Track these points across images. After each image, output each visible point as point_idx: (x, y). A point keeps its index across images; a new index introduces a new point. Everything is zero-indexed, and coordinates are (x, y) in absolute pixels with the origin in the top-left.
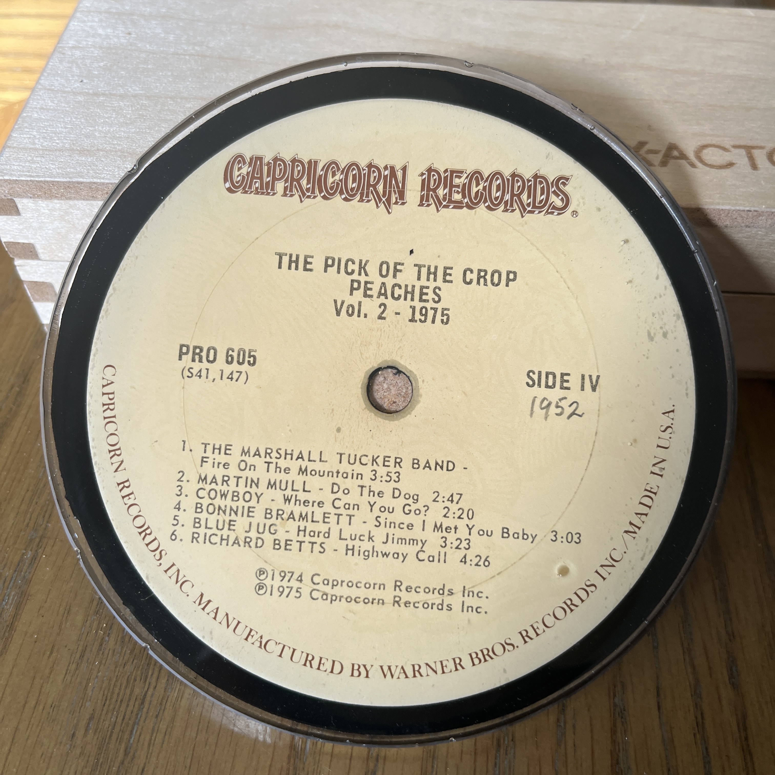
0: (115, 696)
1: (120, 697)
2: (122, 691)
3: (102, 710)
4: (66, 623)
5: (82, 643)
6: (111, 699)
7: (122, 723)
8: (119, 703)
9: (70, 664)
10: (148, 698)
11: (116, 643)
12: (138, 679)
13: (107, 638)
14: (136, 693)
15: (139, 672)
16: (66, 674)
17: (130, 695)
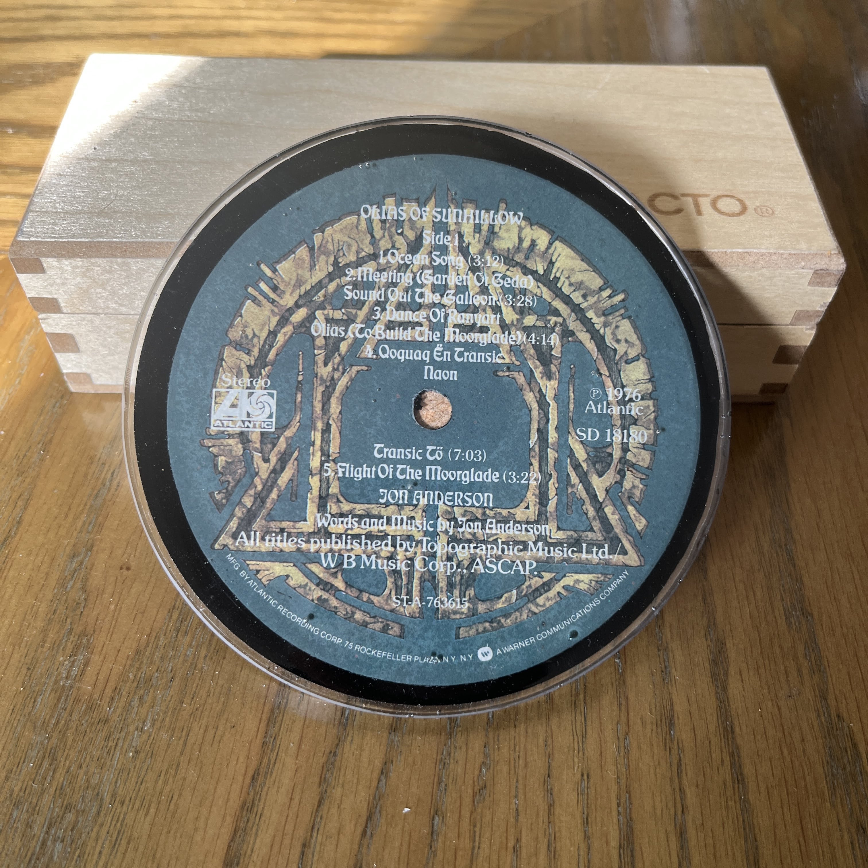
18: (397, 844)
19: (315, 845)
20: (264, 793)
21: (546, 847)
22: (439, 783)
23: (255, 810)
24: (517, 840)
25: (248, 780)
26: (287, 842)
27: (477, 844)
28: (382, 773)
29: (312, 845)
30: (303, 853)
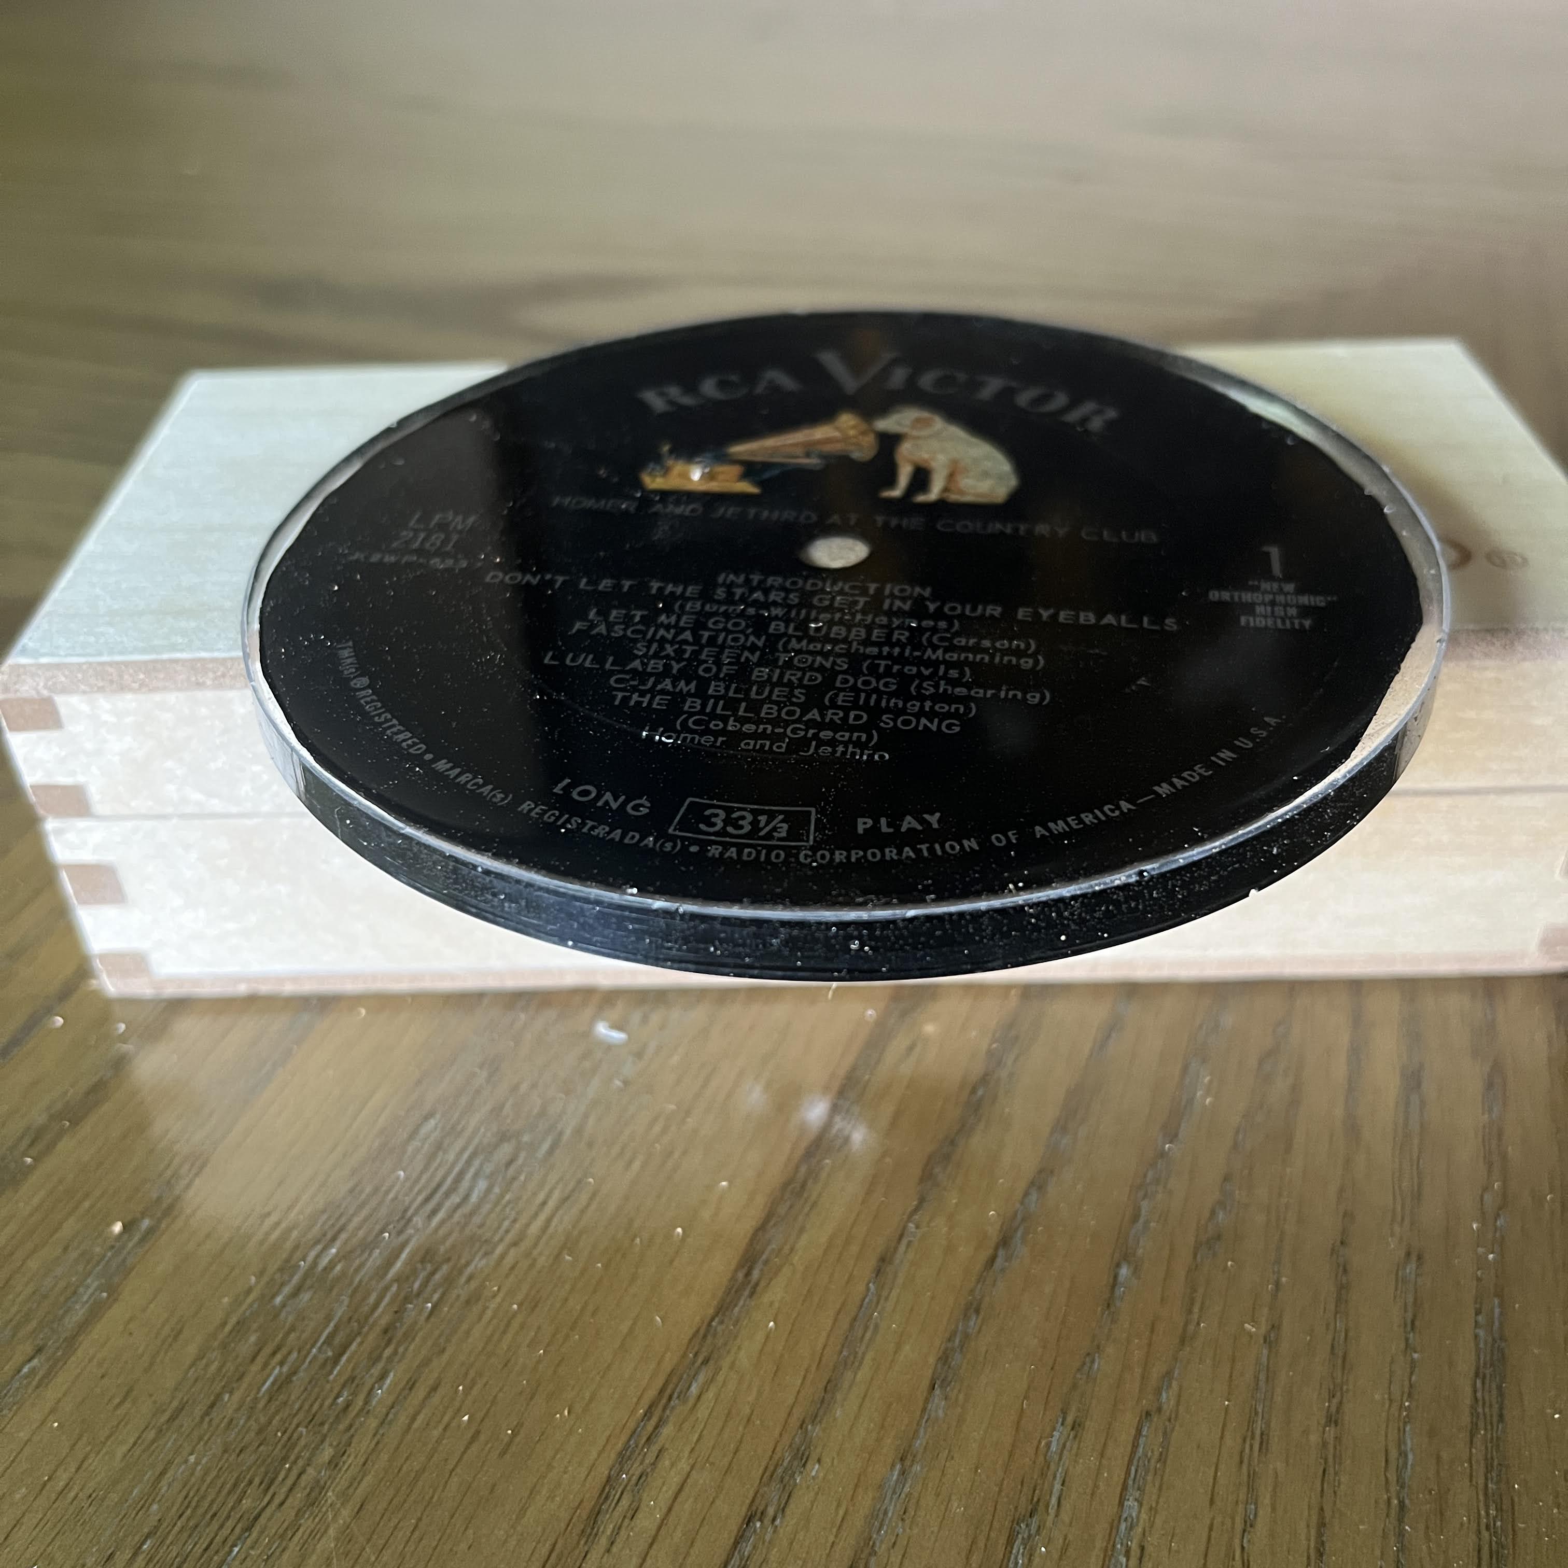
0: (206, 1504)
1: (215, 1508)
2: (220, 1499)
3: (175, 1524)
4: (166, 1353)
5: (180, 1395)
6: (197, 1507)
7: (202, 1555)
8: (208, 1516)
9: (147, 1427)
10: (262, 1520)
11: (237, 1410)
12: (257, 1481)
13: (226, 1397)
14: (244, 1507)
15: (263, 1469)
16: (135, 1444)
17: (233, 1508)
18: (1048, 1289)
19: (902, 1262)
20: (824, 1175)
21: (1329, 1348)
22: (1135, 1218)
23: (805, 1195)
24: (1273, 1326)
25: (800, 1152)
26: (854, 1248)
27: (1196, 1316)
28: (1032, 1183)
29: (897, 1261)
30: (878, 1272)
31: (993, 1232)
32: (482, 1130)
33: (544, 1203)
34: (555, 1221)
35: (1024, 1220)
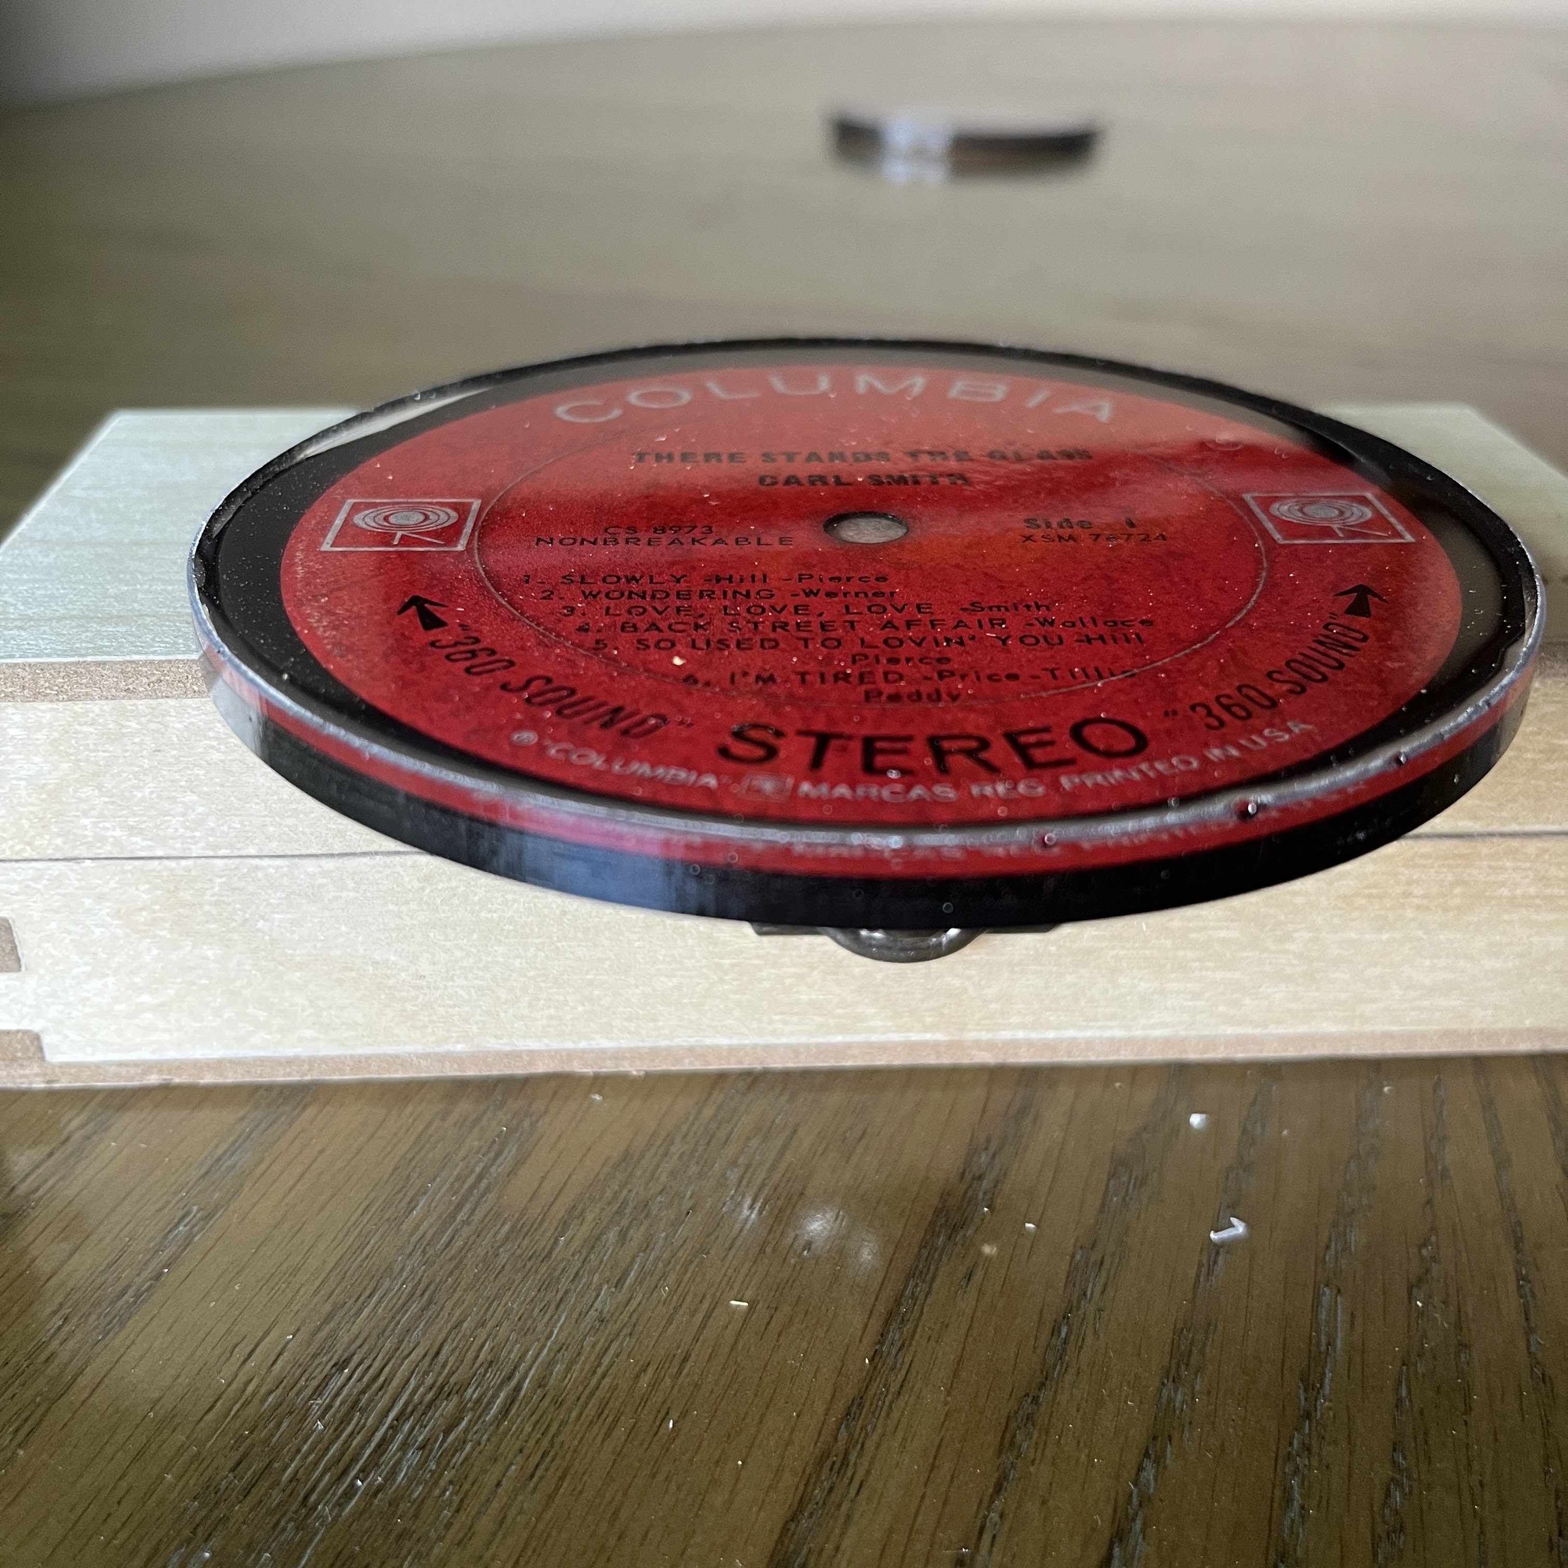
31: (1102, 1521)
32: (413, 1382)
33: (499, 1484)
34: (513, 1511)
35: (1141, 1505)
